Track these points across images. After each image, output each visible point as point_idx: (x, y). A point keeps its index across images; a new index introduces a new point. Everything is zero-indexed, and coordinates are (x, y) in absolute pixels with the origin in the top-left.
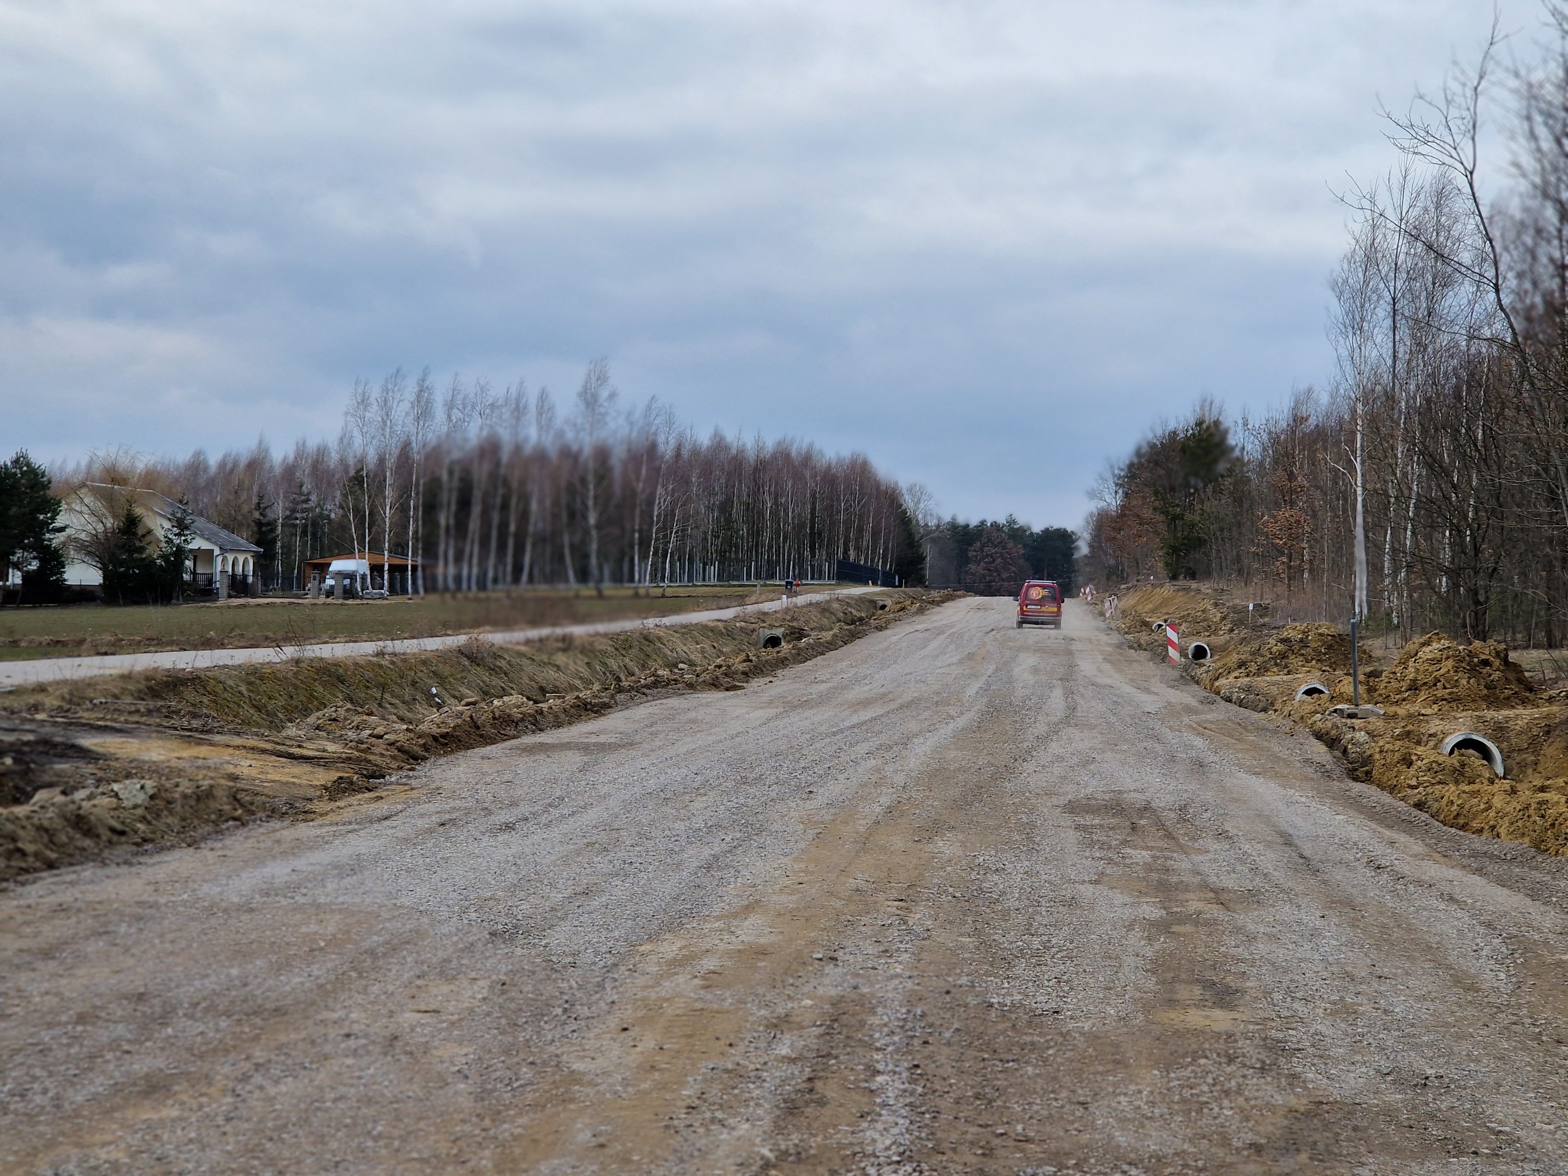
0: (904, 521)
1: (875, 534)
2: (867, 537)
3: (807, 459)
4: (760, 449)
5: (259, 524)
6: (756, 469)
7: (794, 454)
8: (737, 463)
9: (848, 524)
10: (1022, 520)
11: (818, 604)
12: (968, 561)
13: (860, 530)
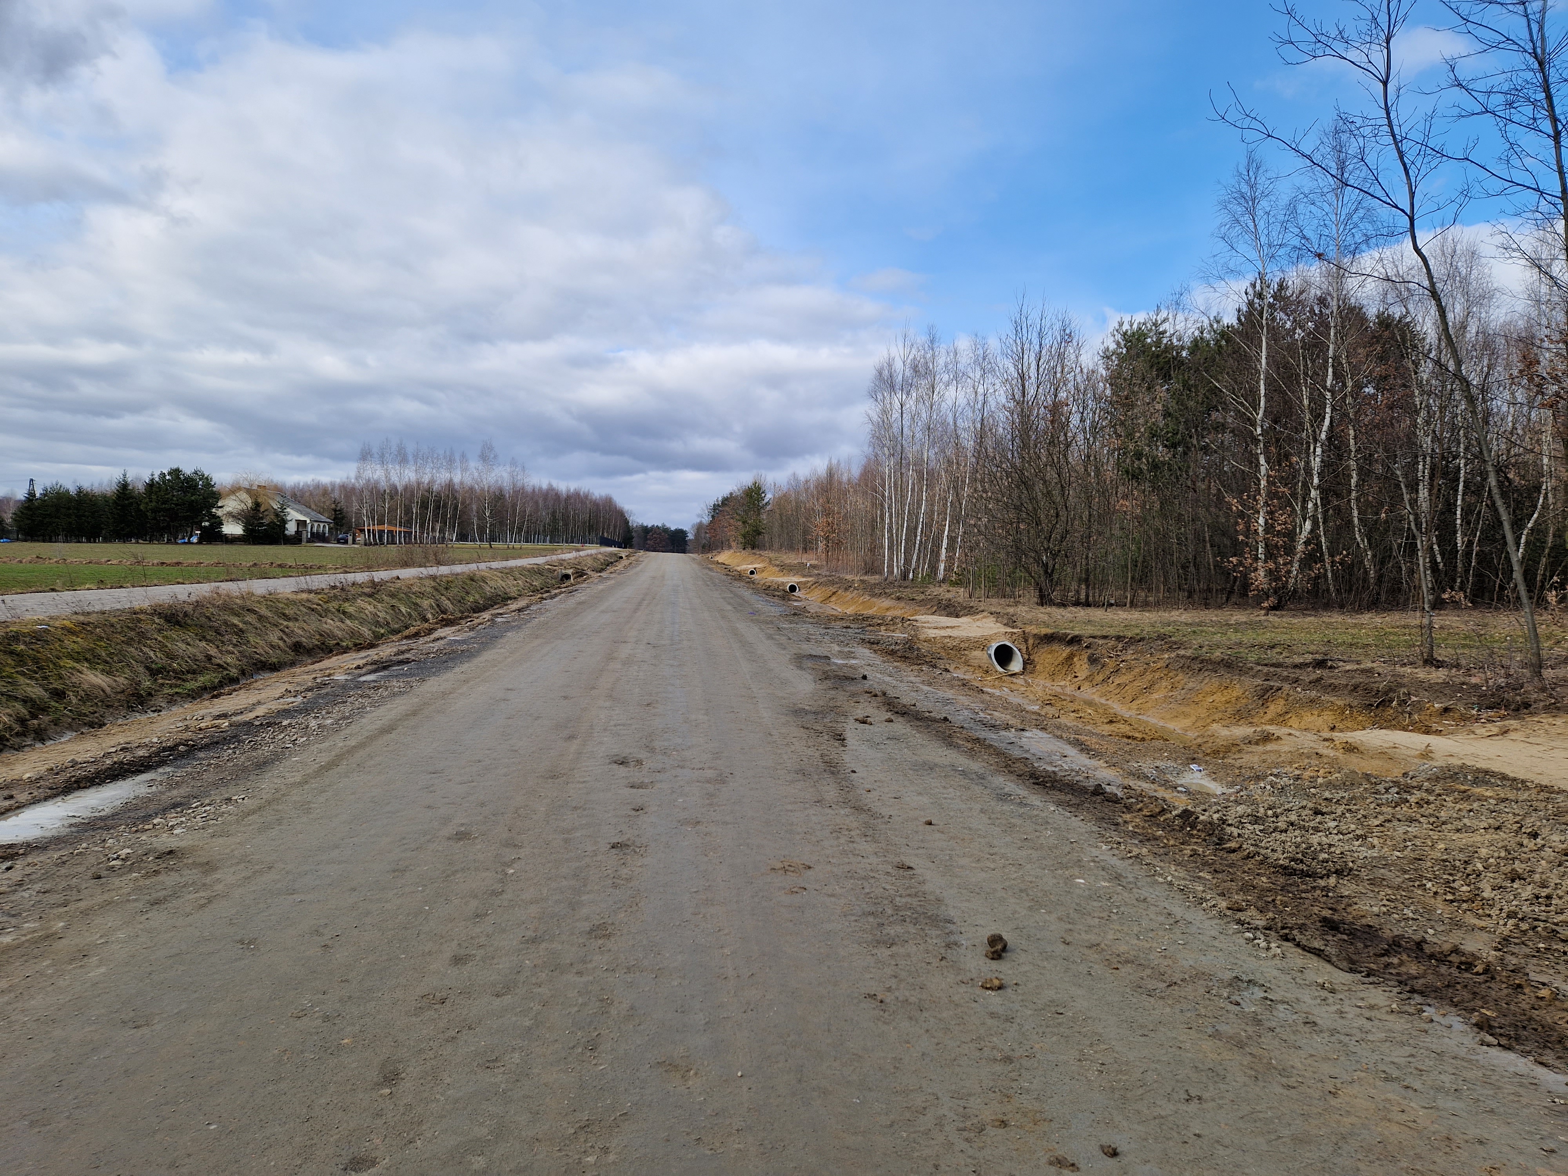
0: (626, 522)
1: (615, 527)
2: (612, 528)
3: (586, 496)
4: (568, 490)
5: (335, 510)
6: (566, 500)
7: (582, 493)
8: (557, 496)
9: (604, 523)
10: (668, 525)
11: (591, 555)
12: (647, 540)
13: (609, 525)
